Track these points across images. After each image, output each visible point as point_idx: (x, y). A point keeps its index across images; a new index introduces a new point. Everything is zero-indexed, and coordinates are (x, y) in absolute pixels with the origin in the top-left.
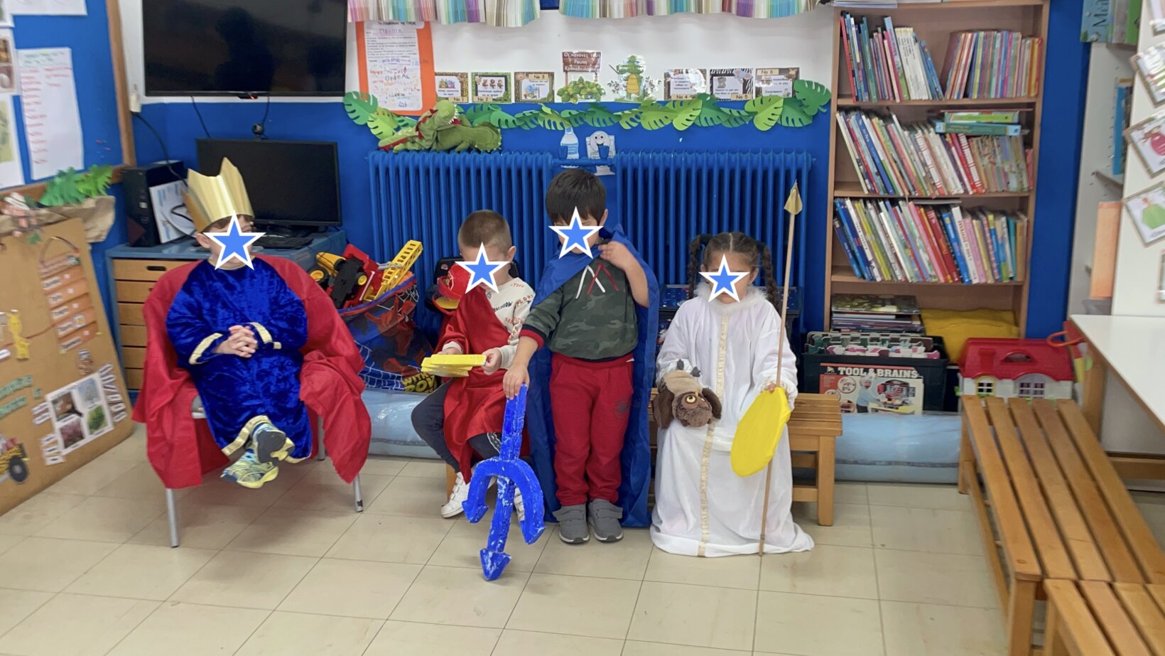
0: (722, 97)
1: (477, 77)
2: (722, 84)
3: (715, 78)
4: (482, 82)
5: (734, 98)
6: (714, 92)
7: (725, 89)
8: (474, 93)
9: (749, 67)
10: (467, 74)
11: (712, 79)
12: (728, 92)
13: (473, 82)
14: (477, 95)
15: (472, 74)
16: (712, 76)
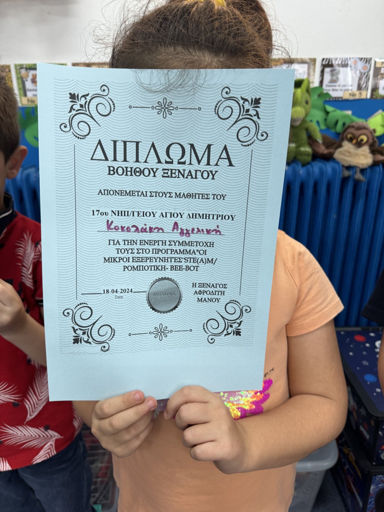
0: (334, 94)
1: (23, 71)
2: (334, 78)
3: (327, 70)
4: (30, 77)
5: (347, 96)
6: (324, 86)
7: (337, 84)
8: (22, 92)
9: (368, 56)
10: (8, 67)
11: (322, 72)
12: (341, 88)
13: (18, 78)
14: (25, 95)
15: (16, 66)
16: (324, 66)
